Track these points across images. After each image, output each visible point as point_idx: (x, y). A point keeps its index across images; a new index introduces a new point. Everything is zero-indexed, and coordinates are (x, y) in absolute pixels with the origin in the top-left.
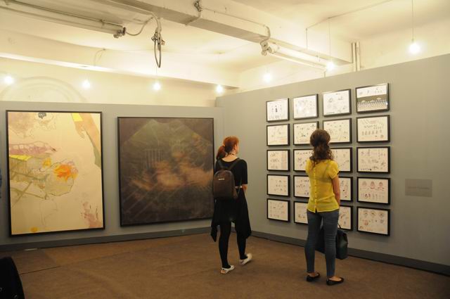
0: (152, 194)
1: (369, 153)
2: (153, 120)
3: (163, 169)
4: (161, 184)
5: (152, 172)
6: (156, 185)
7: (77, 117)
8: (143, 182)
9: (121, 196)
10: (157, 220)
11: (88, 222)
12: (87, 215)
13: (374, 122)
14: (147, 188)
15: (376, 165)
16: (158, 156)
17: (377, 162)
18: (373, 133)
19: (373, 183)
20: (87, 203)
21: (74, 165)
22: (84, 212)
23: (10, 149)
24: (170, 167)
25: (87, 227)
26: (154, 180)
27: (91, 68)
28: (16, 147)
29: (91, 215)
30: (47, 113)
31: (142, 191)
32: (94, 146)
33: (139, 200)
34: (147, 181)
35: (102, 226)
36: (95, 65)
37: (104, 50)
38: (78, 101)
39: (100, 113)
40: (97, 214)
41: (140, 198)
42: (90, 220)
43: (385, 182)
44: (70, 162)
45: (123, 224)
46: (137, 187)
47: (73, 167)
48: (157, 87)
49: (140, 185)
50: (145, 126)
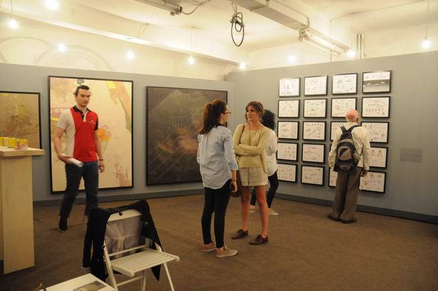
0: (174, 157)
1: (371, 127)
2: (177, 91)
3: (184, 135)
4: (182, 148)
5: (175, 137)
6: (178, 149)
7: (112, 85)
8: (167, 146)
9: (147, 158)
10: (178, 180)
11: (119, 181)
12: (119, 175)
13: (377, 101)
14: (171, 151)
15: (377, 136)
16: (180, 122)
17: (378, 134)
18: (376, 110)
19: (373, 151)
20: (118, 164)
21: (108, 128)
22: (116, 172)
23: (51, 112)
24: (190, 133)
25: (118, 186)
26: (177, 144)
27: (135, 40)
28: (57, 111)
29: (121, 175)
30: (85, 80)
31: (166, 154)
32: (126, 112)
33: (163, 162)
34: (171, 145)
35: (131, 185)
36: (139, 38)
37: (147, 24)
38: (106, 69)
39: (132, 82)
40: (127, 174)
41: (164, 160)
42: (120, 179)
43: (384, 151)
44: (105, 126)
45: (149, 182)
46: (162, 150)
47: (107, 130)
48: (191, 61)
49: (165, 149)
50: (170, 96)
